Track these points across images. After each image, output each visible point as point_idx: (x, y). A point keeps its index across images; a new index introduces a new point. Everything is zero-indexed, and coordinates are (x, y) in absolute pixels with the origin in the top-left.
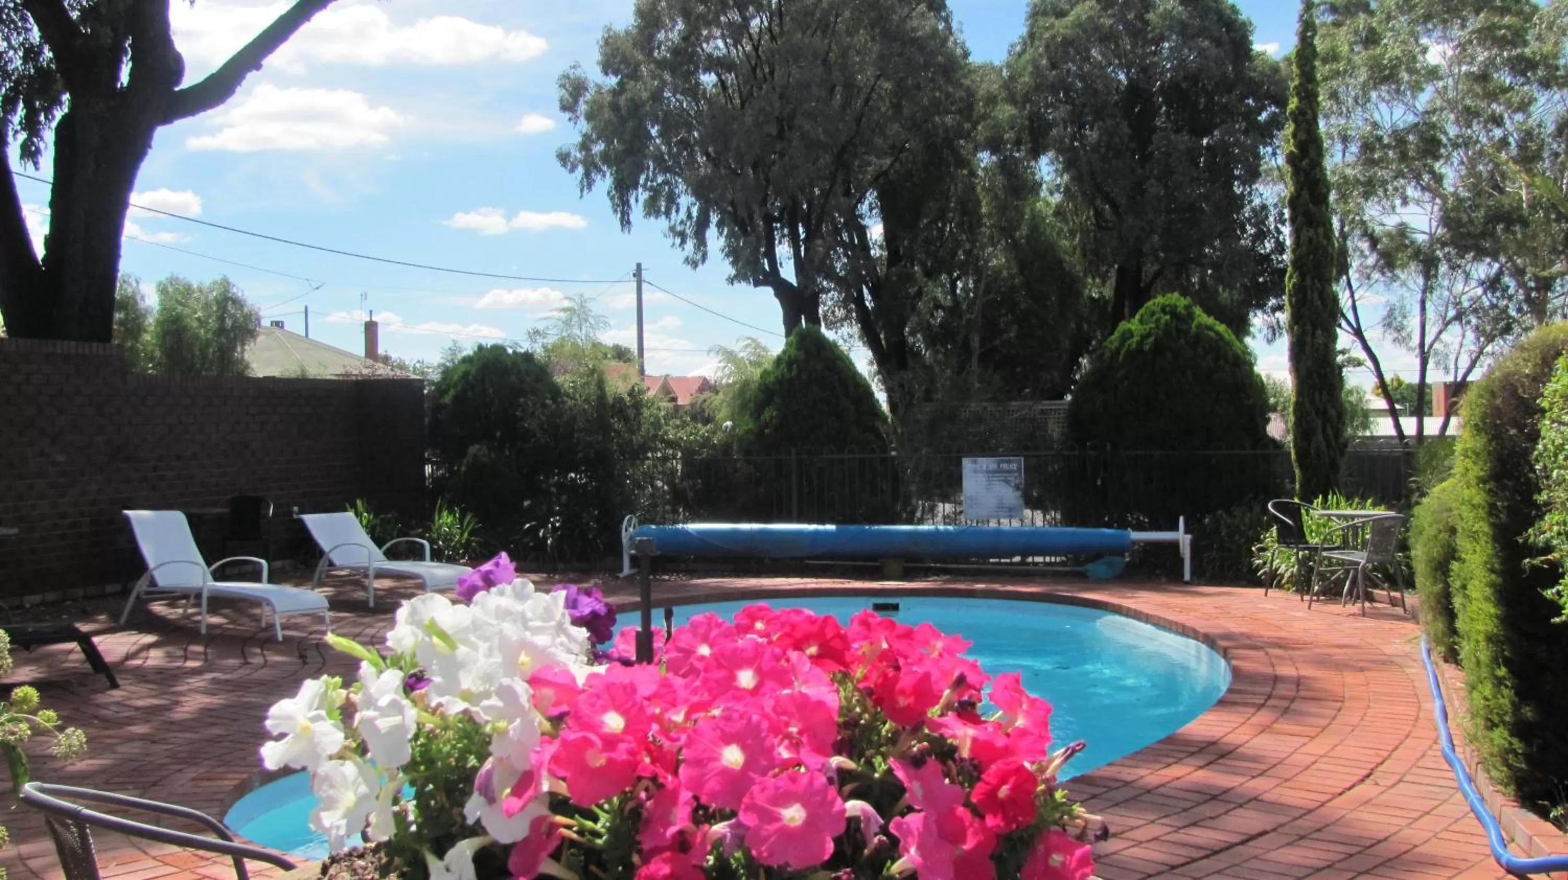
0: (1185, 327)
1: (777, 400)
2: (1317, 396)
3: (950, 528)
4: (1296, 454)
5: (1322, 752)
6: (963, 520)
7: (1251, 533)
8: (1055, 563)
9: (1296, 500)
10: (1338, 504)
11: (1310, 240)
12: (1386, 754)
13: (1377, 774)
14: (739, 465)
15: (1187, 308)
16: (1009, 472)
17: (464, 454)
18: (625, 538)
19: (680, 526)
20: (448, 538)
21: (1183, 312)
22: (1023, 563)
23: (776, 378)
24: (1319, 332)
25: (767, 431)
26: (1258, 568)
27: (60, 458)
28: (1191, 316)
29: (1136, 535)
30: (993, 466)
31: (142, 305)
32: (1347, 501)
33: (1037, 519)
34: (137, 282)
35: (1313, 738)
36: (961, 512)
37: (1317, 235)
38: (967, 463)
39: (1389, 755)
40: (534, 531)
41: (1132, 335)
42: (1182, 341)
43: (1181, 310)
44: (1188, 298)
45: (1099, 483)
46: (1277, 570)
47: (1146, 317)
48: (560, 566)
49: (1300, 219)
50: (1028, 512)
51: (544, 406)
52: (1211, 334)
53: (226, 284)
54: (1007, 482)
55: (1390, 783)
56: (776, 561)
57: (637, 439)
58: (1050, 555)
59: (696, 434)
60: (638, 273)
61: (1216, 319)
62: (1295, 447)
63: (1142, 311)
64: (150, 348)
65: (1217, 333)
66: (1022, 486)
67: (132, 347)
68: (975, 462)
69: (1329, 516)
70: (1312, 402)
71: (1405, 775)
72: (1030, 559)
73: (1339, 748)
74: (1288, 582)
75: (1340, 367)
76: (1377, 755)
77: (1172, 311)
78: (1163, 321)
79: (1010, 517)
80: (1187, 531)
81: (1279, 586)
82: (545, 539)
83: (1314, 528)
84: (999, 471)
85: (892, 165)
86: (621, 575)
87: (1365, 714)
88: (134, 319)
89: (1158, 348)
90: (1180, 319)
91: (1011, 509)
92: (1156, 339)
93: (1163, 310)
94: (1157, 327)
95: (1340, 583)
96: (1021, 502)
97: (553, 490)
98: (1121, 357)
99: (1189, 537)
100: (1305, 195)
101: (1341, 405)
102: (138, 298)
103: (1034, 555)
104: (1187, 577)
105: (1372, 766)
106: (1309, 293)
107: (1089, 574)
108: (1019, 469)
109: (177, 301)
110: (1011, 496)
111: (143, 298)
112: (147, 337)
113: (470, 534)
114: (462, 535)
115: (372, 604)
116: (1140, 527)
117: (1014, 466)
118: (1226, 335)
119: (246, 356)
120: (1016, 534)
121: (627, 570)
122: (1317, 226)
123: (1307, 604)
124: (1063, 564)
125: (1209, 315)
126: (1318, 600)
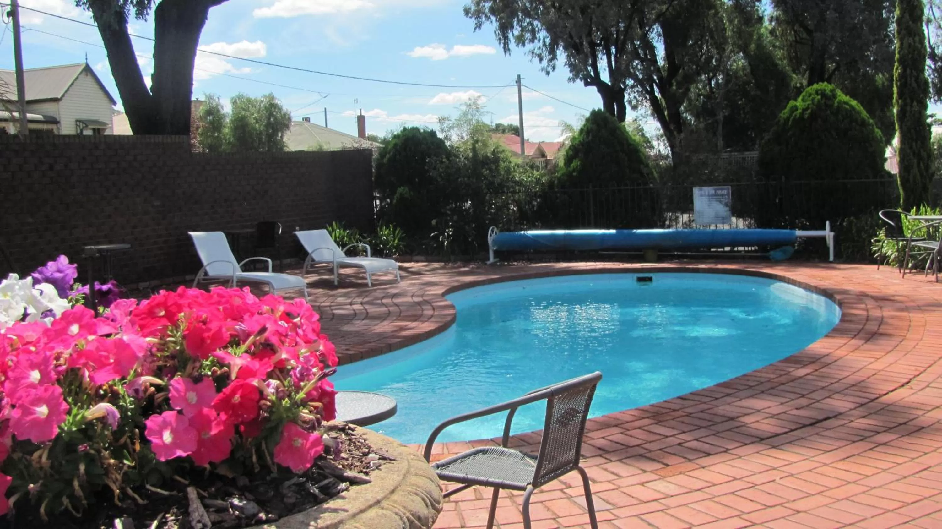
0: (830, 103)
1: (580, 155)
2: (914, 144)
3: (686, 230)
4: (901, 181)
5: (881, 368)
6: (694, 225)
7: (871, 231)
8: (751, 251)
9: (899, 210)
10: (926, 212)
11: (910, 45)
12: (922, 369)
13: (913, 382)
14: (558, 195)
15: (832, 91)
16: (722, 195)
17: (395, 193)
18: (490, 240)
19: (522, 232)
20: (386, 243)
21: (830, 94)
22: (732, 251)
23: (580, 141)
24: (915, 103)
25: (574, 174)
26: (875, 252)
27: (157, 203)
28: (834, 96)
29: (799, 233)
30: (712, 192)
31: (222, 112)
32: (931, 210)
33: (739, 224)
34: (219, 99)
35: (878, 359)
36: (693, 221)
37: (914, 42)
38: (696, 191)
39: (925, 370)
40: (436, 237)
41: (797, 109)
42: (829, 112)
43: (828, 92)
44: (833, 85)
45: (777, 201)
46: (886, 253)
47: (806, 98)
48: (452, 258)
49: (903, 32)
50: (734, 219)
51: (442, 162)
52: (847, 107)
53: (271, 97)
54: (720, 202)
55: (920, 388)
56: (582, 252)
57: (497, 181)
58: (748, 246)
59: (532, 177)
60: (518, 81)
61: (851, 97)
62: (900, 176)
63: (804, 94)
64: (228, 137)
65: (851, 106)
66: (729, 204)
67: (218, 137)
68: (701, 190)
69: (919, 219)
70: (911, 148)
71: (931, 383)
72: (736, 249)
73: (893, 365)
74: (893, 261)
75: (930, 126)
76: (916, 370)
77: (823, 94)
78: (816, 100)
79: (723, 223)
80: (832, 230)
81: (888, 264)
82: (443, 242)
83: (910, 227)
84: (716, 195)
85: (667, 9)
86: (488, 263)
87: (917, 344)
88: (218, 120)
89: (814, 116)
90: (826, 97)
91: (723, 218)
92: (812, 111)
93: (817, 93)
94: (813, 103)
95: (924, 260)
96: (729, 213)
97: (449, 212)
98: (790, 123)
99: (832, 234)
100: (907, 16)
101: (930, 150)
102: (219, 107)
103: (738, 246)
104: (831, 258)
105: (911, 377)
106: (909, 79)
107: (771, 257)
108: (728, 194)
109: (242, 108)
110: (722, 209)
111: (222, 108)
112: (226, 130)
113: (399, 240)
114: (394, 241)
115: (336, 283)
116: (804, 228)
117: (725, 192)
118: (857, 107)
119: (285, 139)
120: (727, 233)
121: (492, 259)
122: (915, 36)
123: (902, 275)
124: (755, 251)
125: (846, 94)
126: (910, 273)
